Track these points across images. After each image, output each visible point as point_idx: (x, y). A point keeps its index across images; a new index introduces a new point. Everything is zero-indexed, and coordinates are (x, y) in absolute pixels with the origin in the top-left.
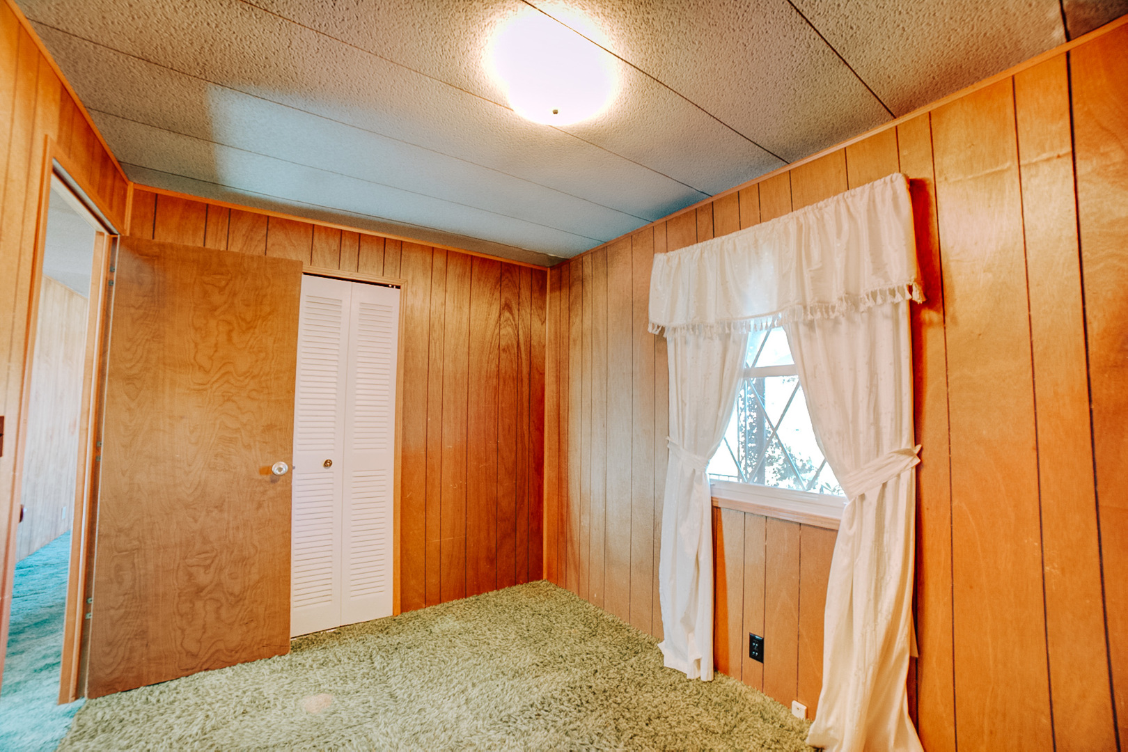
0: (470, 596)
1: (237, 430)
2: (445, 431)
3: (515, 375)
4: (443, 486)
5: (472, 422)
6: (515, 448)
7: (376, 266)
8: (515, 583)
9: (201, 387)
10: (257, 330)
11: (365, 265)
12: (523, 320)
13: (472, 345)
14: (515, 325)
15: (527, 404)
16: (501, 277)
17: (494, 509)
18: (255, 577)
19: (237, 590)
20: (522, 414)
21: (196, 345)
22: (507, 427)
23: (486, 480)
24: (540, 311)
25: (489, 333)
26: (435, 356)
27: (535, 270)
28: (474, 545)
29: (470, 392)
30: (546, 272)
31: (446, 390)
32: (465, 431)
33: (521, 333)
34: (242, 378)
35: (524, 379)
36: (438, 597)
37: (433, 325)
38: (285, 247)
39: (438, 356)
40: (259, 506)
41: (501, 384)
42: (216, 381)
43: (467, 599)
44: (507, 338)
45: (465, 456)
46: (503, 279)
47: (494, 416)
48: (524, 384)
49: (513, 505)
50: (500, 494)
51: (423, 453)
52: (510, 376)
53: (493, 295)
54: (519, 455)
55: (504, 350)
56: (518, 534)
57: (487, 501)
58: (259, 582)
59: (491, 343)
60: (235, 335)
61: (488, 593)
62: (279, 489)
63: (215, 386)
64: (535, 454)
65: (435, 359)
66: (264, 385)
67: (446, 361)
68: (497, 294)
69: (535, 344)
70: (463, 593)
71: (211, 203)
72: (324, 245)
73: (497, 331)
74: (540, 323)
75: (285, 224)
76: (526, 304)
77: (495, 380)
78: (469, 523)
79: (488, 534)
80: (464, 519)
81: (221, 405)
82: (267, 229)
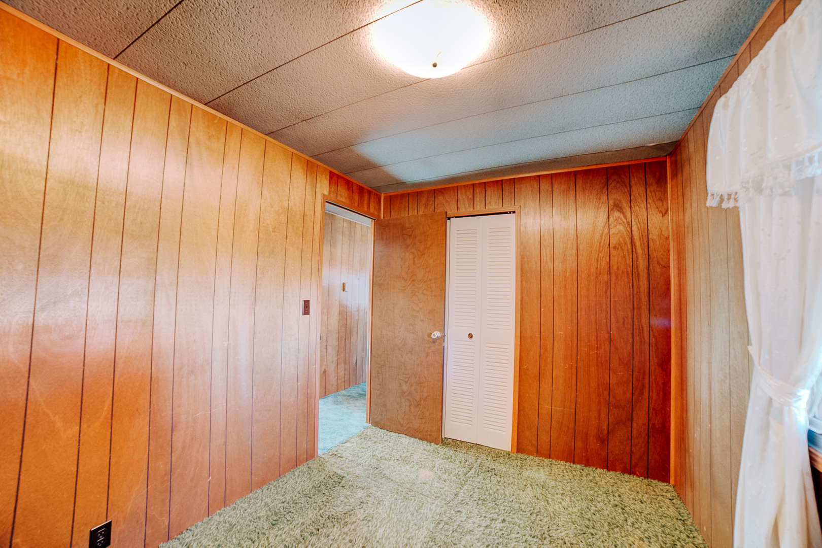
0: (578, 463)
1: (418, 311)
2: (557, 319)
3: (629, 270)
4: (554, 364)
5: (582, 313)
6: (631, 340)
7: (497, 201)
8: (630, 473)
9: (404, 288)
10: (425, 256)
11: (490, 202)
12: (637, 215)
13: (580, 247)
14: (628, 222)
15: (647, 298)
16: (607, 181)
17: (606, 393)
18: (425, 395)
19: (418, 398)
20: (639, 308)
21: (401, 267)
22: (621, 320)
23: (597, 366)
24: (659, 204)
25: (597, 235)
26: (547, 260)
27: (649, 163)
28: (583, 421)
29: (579, 287)
30: (666, 161)
31: (557, 286)
32: (575, 321)
33: (635, 229)
34: (419, 283)
35: (641, 273)
36: (548, 453)
37: (544, 236)
38: (443, 204)
39: (548, 259)
40: (427, 355)
41: (613, 278)
42: (409, 285)
43: (575, 466)
44: (619, 236)
45: (575, 342)
46: (609, 183)
47: (607, 308)
48: (641, 277)
49: (629, 395)
50: (613, 381)
51: (538, 335)
52: (623, 272)
53: (600, 199)
54: (637, 347)
55: (615, 248)
56: (635, 425)
57: (598, 385)
58: (426, 398)
59: (600, 243)
60: (416, 259)
61: (596, 468)
62: (437, 347)
63: (409, 287)
64: (658, 349)
65: (546, 262)
66: (429, 286)
67: (556, 263)
68: (604, 198)
69: (655, 237)
70: (571, 457)
71: (410, 192)
72: (464, 197)
73: (606, 231)
74: (661, 215)
75: (442, 191)
76: (640, 200)
77: (605, 276)
78: (579, 400)
79: (599, 415)
80: (574, 395)
81: (411, 298)
82: (435, 197)
